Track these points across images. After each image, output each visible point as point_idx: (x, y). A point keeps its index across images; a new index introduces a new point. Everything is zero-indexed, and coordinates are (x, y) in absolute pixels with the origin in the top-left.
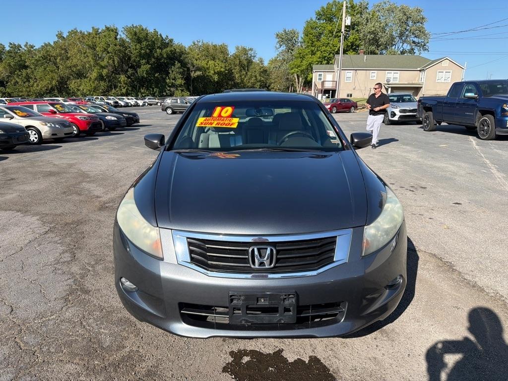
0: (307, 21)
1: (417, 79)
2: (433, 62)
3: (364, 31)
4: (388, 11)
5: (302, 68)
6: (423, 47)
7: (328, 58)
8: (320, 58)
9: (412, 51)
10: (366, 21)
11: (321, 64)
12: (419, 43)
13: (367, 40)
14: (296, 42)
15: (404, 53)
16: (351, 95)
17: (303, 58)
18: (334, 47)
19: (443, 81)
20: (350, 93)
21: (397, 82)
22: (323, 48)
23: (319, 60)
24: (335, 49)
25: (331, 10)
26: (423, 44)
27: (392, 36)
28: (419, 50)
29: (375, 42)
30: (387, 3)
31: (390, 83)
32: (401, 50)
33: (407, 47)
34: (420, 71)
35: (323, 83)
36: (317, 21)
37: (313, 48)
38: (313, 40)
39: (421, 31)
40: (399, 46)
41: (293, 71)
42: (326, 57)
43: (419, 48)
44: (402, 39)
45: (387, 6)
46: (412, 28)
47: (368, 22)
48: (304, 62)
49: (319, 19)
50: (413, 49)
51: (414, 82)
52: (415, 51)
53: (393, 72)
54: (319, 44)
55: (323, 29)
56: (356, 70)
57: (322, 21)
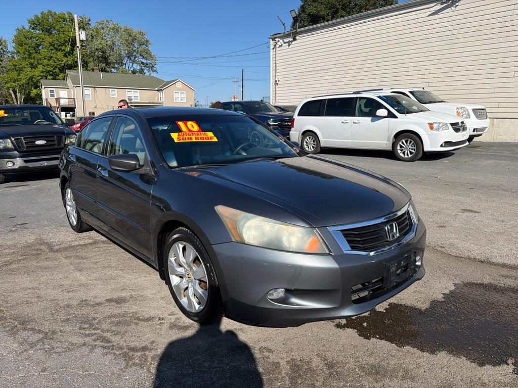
0: (18, 29)
1: (156, 98)
2: (168, 83)
3: (91, 48)
4: (113, 29)
5: (22, 83)
6: (152, 68)
7: (54, 73)
8: (42, 72)
9: (142, 71)
10: (91, 37)
11: (46, 79)
12: (147, 64)
13: (96, 57)
14: (4, 51)
15: (135, 73)
16: (93, 114)
17: (20, 71)
18: (59, 61)
19: (180, 101)
20: (92, 111)
21: (139, 101)
22: (46, 62)
23: (42, 74)
24: (61, 64)
25: (48, 21)
26: (151, 65)
27: (120, 55)
28: (149, 71)
29: (104, 59)
30: (110, 21)
31: (132, 101)
32: (132, 69)
33: (137, 67)
34: (158, 90)
35: (58, 100)
36: (32, 31)
37: (32, 61)
38: (31, 51)
39: (147, 52)
40: (129, 66)
41: (9, 85)
42: (50, 71)
43: (148, 69)
44: (130, 59)
45: (111, 25)
46: (139, 50)
47: (93, 37)
48: (23, 76)
49: (33, 29)
50: (143, 70)
51: (154, 101)
52: (145, 71)
53: (133, 91)
54: (38, 56)
55: (41, 40)
56: (94, 87)
57: (37, 32)
